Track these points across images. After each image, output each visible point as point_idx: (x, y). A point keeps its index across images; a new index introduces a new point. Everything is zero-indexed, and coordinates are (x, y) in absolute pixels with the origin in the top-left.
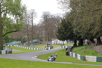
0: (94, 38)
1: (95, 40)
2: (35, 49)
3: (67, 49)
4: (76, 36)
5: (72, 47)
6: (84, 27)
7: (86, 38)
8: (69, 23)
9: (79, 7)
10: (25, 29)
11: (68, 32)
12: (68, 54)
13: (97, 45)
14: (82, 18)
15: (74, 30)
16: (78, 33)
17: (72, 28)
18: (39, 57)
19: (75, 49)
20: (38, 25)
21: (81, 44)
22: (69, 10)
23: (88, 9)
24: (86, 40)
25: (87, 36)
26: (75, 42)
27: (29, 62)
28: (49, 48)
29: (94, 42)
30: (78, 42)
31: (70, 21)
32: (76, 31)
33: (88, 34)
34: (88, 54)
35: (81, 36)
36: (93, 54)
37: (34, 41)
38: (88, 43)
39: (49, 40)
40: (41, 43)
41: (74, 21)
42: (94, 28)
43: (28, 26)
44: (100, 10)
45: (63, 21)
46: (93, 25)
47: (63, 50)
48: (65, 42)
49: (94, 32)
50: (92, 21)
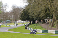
0: (41, 19)
1: (42, 20)
2: (7, 25)
3: (26, 26)
4: (31, 18)
5: (29, 25)
6: (35, 13)
7: (37, 20)
8: (27, 11)
9: (32, 2)
10: (2, 14)
11: (26, 16)
12: (26, 28)
13: (42, 23)
14: (34, 8)
15: (30, 15)
16: (32, 17)
17: (29, 14)
18: (9, 30)
19: (30, 26)
20: (10, 12)
21: (34, 23)
22: (27, 4)
23: (37, 3)
24: (37, 21)
25: (37, 18)
26: (30, 22)
27: (4, 33)
28: (16, 25)
29: (41, 22)
30: (32, 22)
31: (27, 10)
32: (31, 16)
33: (37, 17)
34: (38, 28)
35: (33, 18)
36: (40, 29)
37: (7, 21)
38: (38, 22)
39: (15, 21)
40: (11, 22)
41: (30, 10)
42: (41, 14)
43: (3, 12)
44: (44, 4)
45: (24, 10)
46: (40, 12)
47: (23, 26)
48: (25, 22)
49: (41, 16)
50: (40, 10)
